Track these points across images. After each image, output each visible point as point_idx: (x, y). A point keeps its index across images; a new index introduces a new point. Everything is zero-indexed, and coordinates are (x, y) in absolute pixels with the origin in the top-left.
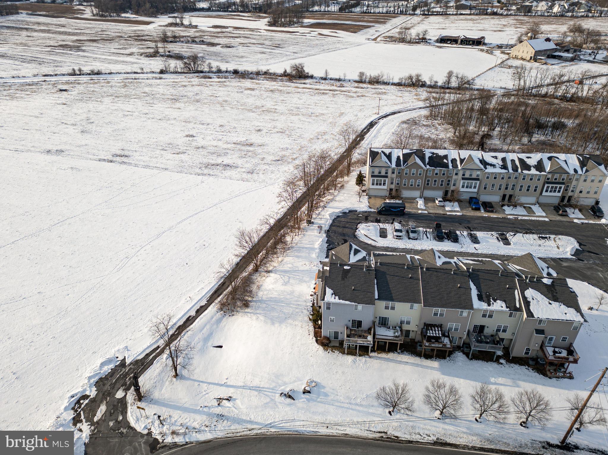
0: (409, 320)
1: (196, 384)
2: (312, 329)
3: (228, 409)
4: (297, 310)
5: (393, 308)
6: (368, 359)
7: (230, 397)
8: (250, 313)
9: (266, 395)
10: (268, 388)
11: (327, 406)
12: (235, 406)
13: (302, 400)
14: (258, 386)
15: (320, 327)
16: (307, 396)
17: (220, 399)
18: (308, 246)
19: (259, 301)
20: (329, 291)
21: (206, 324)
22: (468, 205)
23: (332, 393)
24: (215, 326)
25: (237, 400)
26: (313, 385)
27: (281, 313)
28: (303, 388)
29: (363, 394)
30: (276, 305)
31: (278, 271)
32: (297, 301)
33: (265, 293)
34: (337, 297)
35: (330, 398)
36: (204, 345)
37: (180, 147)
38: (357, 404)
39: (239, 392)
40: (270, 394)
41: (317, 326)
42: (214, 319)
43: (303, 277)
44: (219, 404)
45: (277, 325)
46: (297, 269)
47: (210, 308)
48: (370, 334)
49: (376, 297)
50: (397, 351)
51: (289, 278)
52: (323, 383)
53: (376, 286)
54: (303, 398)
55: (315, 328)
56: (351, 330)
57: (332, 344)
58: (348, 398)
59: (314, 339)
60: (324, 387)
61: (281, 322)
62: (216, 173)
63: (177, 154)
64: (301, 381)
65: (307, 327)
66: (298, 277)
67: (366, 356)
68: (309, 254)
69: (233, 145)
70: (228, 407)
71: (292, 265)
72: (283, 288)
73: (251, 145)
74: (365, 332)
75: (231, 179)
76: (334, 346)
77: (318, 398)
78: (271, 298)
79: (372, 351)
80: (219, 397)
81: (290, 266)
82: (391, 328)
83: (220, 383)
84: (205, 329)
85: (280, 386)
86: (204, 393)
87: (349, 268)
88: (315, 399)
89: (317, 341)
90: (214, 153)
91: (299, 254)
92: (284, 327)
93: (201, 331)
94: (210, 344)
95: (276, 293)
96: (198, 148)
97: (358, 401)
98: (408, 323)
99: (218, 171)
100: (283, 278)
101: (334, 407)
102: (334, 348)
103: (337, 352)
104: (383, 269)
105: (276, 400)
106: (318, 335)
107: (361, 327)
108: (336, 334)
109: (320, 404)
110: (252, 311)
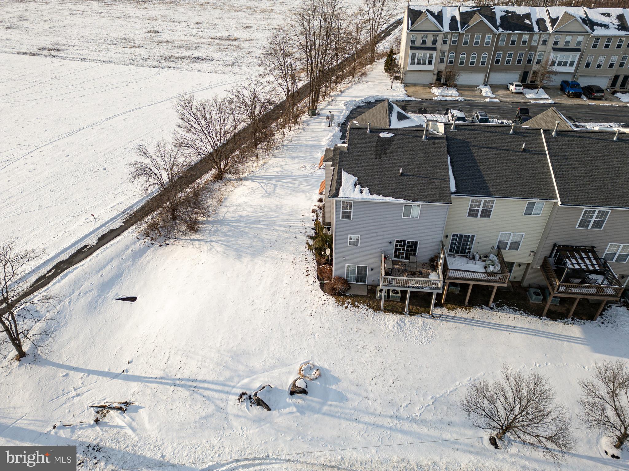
0: (517, 240)
1: (61, 372)
2: (313, 265)
3: (116, 430)
4: (286, 235)
5: (486, 214)
6: (429, 321)
7: (127, 403)
8: (199, 241)
9: (208, 398)
10: (213, 383)
11: (344, 423)
12: (134, 424)
13: (288, 410)
14: (194, 377)
15: (329, 262)
16: (298, 399)
17: (104, 407)
18: (310, 143)
19: (220, 222)
20: (348, 179)
21: (112, 259)
22: (559, 92)
23: (355, 394)
24: (129, 263)
25: (141, 411)
26: (313, 376)
27: (256, 240)
28: (291, 381)
29: (425, 395)
30: (248, 228)
31: (256, 177)
32: (287, 221)
33: (231, 209)
34: (366, 190)
35: (350, 404)
36: (99, 296)
37: (136, 42)
38: (413, 420)
39: (148, 391)
40: (216, 395)
41: (323, 260)
42: (130, 250)
43: (299, 185)
44: (97, 421)
45: (246, 259)
46: (289, 174)
47: (126, 233)
48: (434, 268)
49: (453, 188)
50: (487, 305)
51: (276, 186)
52: (335, 370)
53: (450, 167)
54: (289, 405)
55: (319, 263)
56: (394, 263)
57: (352, 292)
58: (391, 403)
59: (318, 283)
60: (337, 380)
61: (254, 255)
62: (179, 66)
63: (130, 48)
64: (285, 365)
65: (305, 262)
66: (291, 185)
67: (424, 315)
68: (311, 153)
69: (210, 40)
70: (117, 427)
71: (282, 168)
72: (262, 201)
73: (235, 40)
74: (424, 265)
75: (199, 71)
76: (356, 296)
77: (324, 404)
78: (241, 216)
79: (436, 305)
80: (102, 404)
81: (277, 169)
82: (477, 257)
83: (113, 371)
84: (109, 267)
85: (241, 377)
86: (74, 393)
87: (390, 135)
88: (318, 406)
89: (322, 287)
90: (181, 47)
91: (294, 154)
92: (260, 263)
93: (99, 271)
94: (112, 293)
95: (250, 210)
96: (162, 42)
97: (416, 411)
98: (515, 246)
99: (184, 64)
100: (265, 187)
101: (361, 426)
102: (356, 299)
103: (363, 308)
104: (462, 136)
105: (229, 409)
106: (326, 274)
107: (414, 255)
108: (362, 272)
109: (327, 418)
110: (203, 238)
